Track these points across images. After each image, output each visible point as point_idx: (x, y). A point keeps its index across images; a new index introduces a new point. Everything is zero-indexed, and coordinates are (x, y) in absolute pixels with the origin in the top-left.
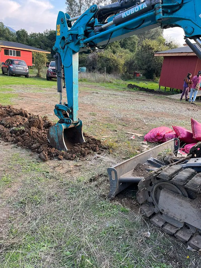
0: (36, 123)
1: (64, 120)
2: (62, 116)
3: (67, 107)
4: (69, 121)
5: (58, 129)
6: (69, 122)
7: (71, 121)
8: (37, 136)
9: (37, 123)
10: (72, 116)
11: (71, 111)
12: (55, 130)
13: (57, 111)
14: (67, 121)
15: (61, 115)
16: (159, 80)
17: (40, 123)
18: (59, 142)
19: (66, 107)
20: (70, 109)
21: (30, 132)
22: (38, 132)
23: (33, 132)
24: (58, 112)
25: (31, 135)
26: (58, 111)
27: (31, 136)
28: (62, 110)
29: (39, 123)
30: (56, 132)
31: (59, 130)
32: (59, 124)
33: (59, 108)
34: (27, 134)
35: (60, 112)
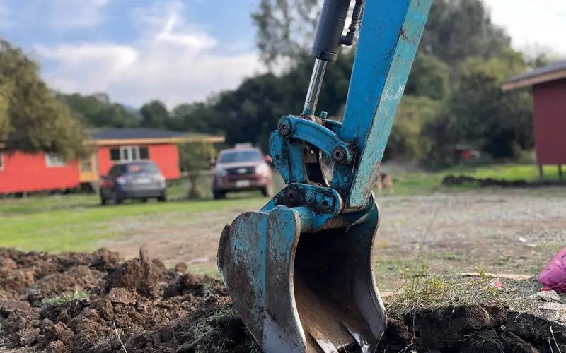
0: (130, 273)
1: (302, 192)
2: (296, 172)
3: (334, 134)
4: (326, 198)
5: (271, 231)
6: (326, 203)
7: (335, 200)
8: (132, 316)
9: (137, 273)
10: (345, 179)
11: (349, 157)
12: (256, 234)
13: (285, 144)
14: (319, 198)
15: (294, 167)
16: (533, 155)
17: (146, 273)
18: (268, 289)
19: (331, 137)
20: (348, 147)
21: (105, 306)
22: (136, 306)
23: (114, 304)
24: (284, 151)
25: (107, 316)
26: (288, 142)
27: (106, 320)
28: (308, 143)
29: (141, 275)
30: (262, 245)
31: (275, 237)
32: (281, 207)
33: (295, 136)
34: (93, 311)
35: (295, 153)
